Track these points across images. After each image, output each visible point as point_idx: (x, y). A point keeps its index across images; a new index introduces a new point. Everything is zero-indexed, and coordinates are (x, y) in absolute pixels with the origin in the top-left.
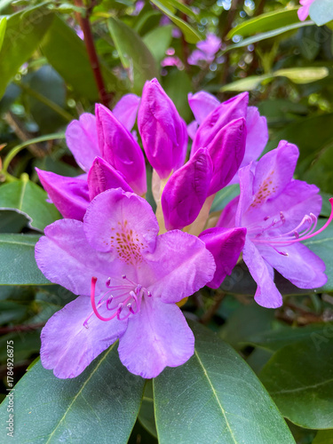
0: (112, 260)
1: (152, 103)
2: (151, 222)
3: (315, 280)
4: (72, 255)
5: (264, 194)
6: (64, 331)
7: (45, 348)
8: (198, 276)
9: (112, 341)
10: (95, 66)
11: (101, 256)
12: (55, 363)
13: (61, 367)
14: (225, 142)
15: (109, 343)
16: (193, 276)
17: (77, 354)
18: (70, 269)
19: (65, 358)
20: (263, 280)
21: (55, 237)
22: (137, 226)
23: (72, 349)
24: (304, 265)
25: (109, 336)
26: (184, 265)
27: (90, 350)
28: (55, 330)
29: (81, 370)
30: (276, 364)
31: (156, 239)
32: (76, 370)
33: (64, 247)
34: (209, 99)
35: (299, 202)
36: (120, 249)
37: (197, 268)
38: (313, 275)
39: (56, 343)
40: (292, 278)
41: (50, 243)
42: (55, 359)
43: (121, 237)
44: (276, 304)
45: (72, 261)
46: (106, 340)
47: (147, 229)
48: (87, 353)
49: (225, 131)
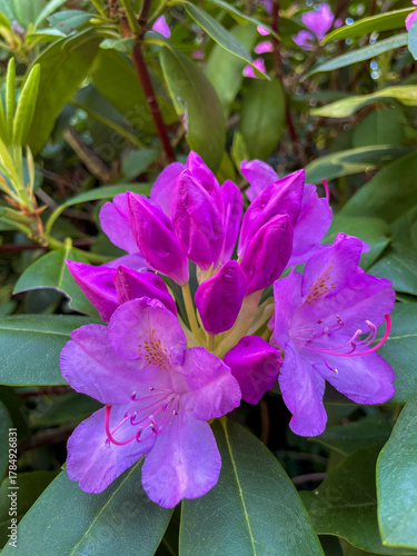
0: (141, 367)
1: (183, 198)
2: (177, 334)
3: (379, 393)
4: (98, 361)
5: (321, 291)
6: (90, 442)
7: (72, 458)
8: (224, 401)
9: (137, 457)
10: (150, 100)
11: (129, 364)
12: (80, 475)
13: (86, 479)
14: (265, 242)
15: (134, 460)
16: (219, 399)
17: (102, 468)
18: (97, 377)
19: (90, 471)
20: (304, 402)
21: (82, 343)
22: (164, 337)
23: (97, 462)
24: (367, 375)
25: (135, 452)
26: (211, 385)
27: (113, 467)
28: (81, 440)
29: (104, 487)
30: (345, 471)
31: (184, 352)
32: (100, 485)
33: (92, 354)
34: (264, 169)
35: (368, 297)
36: (150, 357)
37: (223, 392)
38: (377, 387)
39: (82, 455)
40: (348, 392)
41: (77, 348)
42: (81, 471)
43: (149, 345)
44: (315, 431)
45: (99, 369)
46: (131, 456)
47: (174, 341)
48: (110, 469)
49: (265, 230)
